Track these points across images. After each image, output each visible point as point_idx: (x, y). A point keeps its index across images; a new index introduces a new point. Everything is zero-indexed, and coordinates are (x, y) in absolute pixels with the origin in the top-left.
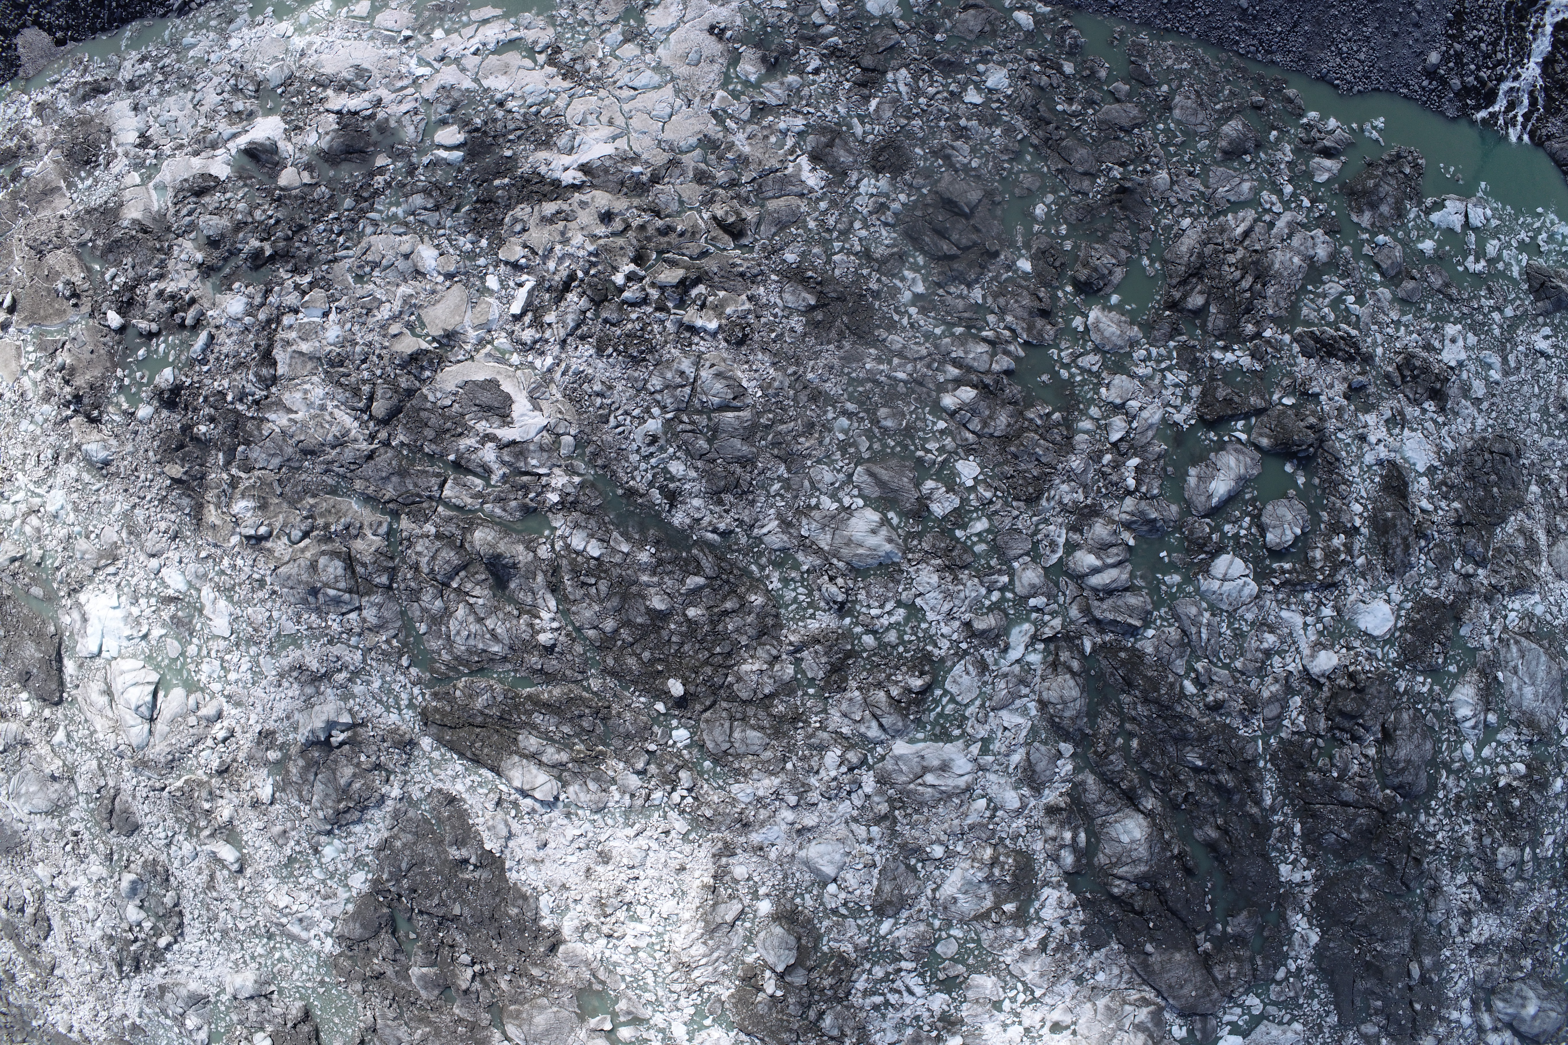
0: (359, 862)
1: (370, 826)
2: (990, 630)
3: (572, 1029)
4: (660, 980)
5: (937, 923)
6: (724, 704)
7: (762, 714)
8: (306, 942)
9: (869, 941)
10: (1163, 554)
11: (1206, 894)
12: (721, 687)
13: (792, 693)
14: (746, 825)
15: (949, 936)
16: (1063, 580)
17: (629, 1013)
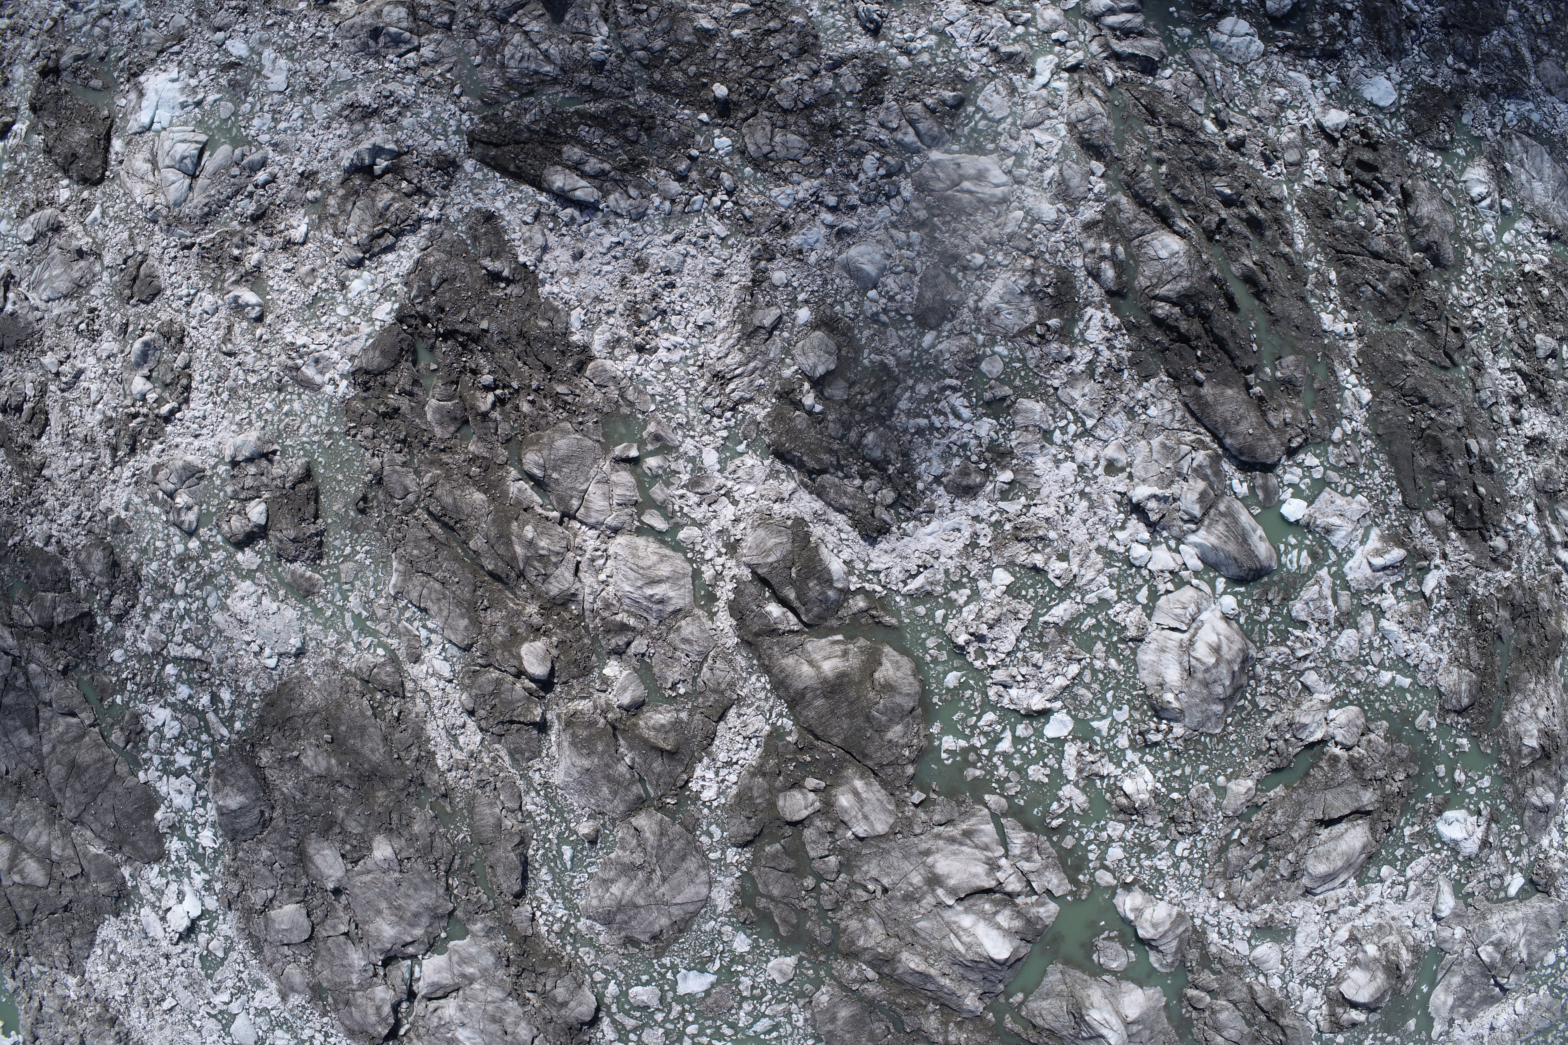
0: (385, 293)
1: (402, 253)
2: (1017, 54)
3: (595, 460)
4: (692, 399)
5: (980, 338)
6: (766, 113)
7: (802, 122)
8: (320, 387)
9: (911, 355)
10: (1172, 9)
11: (1250, 332)
12: (763, 97)
13: (831, 104)
14: (786, 227)
15: (994, 353)
16: (1081, 22)
17: (657, 438)
